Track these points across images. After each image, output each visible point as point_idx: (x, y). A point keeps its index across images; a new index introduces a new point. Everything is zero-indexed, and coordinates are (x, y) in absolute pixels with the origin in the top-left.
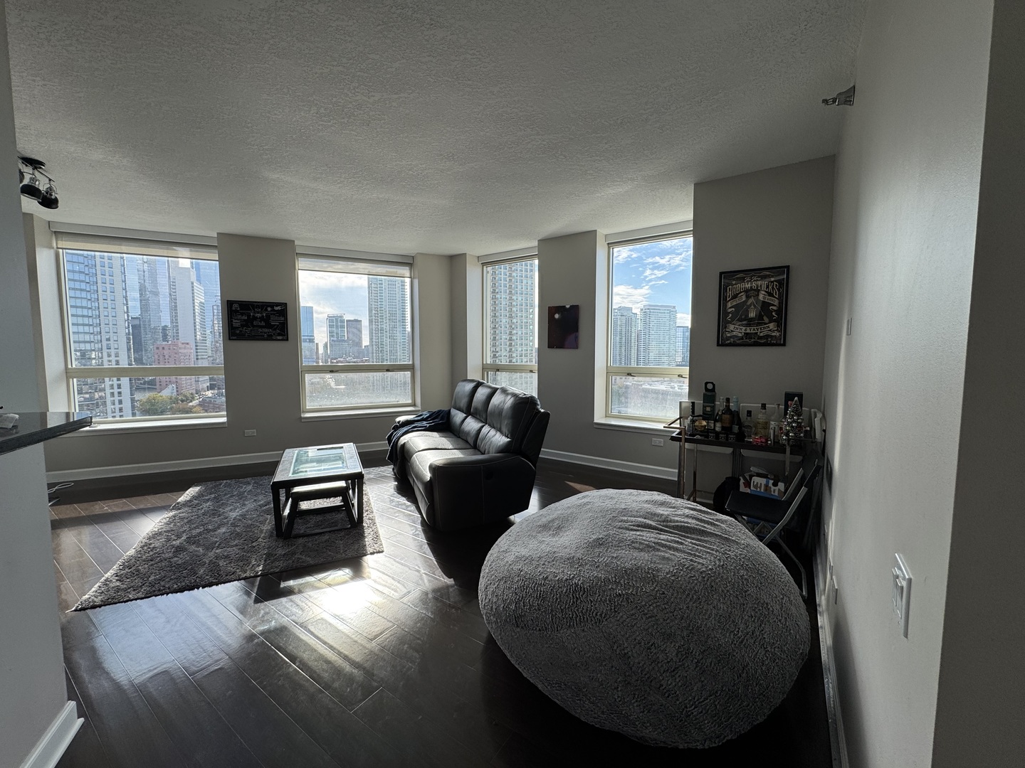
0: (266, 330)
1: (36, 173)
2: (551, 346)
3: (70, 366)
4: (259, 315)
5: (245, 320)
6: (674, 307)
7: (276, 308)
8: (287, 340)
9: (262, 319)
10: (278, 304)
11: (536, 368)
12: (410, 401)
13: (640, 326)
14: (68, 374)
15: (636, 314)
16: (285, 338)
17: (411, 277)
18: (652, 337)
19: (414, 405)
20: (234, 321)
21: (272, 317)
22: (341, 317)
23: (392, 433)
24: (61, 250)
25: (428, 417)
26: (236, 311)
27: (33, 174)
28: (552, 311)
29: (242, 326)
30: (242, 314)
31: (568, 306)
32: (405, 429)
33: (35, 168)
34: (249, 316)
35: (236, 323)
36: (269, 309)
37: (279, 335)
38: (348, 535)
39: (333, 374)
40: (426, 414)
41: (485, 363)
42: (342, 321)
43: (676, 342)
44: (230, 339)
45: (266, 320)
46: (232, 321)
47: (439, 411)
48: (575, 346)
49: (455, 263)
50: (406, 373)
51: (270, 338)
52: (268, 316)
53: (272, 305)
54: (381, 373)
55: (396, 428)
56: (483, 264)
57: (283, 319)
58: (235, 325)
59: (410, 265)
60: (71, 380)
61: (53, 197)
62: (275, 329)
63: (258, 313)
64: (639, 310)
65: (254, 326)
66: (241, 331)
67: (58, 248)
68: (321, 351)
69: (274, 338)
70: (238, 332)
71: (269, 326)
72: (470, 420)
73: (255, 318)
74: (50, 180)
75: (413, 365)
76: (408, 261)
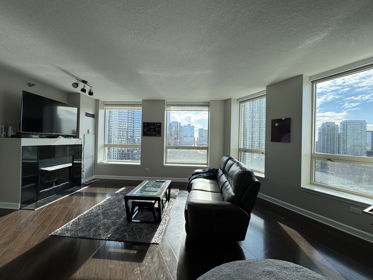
0: (154, 133)
1: (85, 85)
2: (273, 140)
3: (105, 143)
4: (152, 127)
5: (148, 129)
6: (364, 121)
7: (158, 125)
8: (161, 136)
9: (153, 128)
10: (158, 123)
11: (264, 152)
12: (206, 163)
13: (340, 131)
14: (105, 146)
15: (338, 125)
16: (160, 135)
17: (208, 111)
18: (348, 136)
19: (207, 164)
20: (145, 129)
21: (156, 128)
22: (203, 129)
23: (191, 177)
24: (106, 110)
25: (207, 172)
26: (146, 126)
27: (84, 85)
28: (274, 122)
29: (147, 131)
30: (147, 127)
31: (283, 119)
32: (195, 176)
33: (86, 83)
34: (149, 128)
35: (145, 130)
36: (155, 125)
37: (158, 134)
38: (151, 227)
39: (177, 149)
40: (207, 170)
41: (240, 147)
42: (203, 130)
43: (366, 140)
44: (143, 136)
45: (154, 129)
46: (144, 130)
47: (214, 169)
48: (288, 141)
49: (227, 103)
50: (205, 150)
51: (155, 135)
52: (155, 128)
53: (156, 123)
54: (195, 150)
55: (193, 175)
56: (240, 102)
57: (159, 128)
58: (145, 131)
59: (208, 106)
60: (105, 148)
61: (91, 92)
62: (157, 132)
63: (152, 126)
64: (340, 123)
65: (150, 131)
66: (147, 133)
67: (105, 109)
68: (196, 140)
69: (156, 135)
70: (146, 133)
71: (155, 131)
72: (223, 176)
73: (151, 128)
74: (91, 87)
75: (208, 147)
76: (206, 104)
